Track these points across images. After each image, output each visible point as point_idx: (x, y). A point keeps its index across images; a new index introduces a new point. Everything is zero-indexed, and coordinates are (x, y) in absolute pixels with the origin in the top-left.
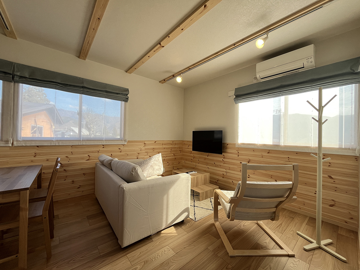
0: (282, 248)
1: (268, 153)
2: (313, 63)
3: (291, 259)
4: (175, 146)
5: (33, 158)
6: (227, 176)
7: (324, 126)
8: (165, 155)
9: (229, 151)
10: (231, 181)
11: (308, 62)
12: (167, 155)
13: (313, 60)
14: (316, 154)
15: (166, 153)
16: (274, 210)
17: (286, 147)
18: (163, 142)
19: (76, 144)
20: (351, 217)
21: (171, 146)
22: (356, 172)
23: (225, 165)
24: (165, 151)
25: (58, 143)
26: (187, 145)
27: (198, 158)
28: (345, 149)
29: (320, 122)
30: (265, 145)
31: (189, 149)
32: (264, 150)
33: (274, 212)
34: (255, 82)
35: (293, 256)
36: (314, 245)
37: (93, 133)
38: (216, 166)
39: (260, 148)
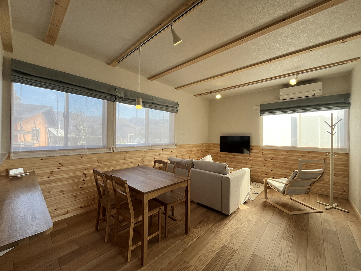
0: (313, 209)
1: (287, 152)
2: (321, 94)
3: (321, 213)
4: (204, 148)
5: (123, 161)
6: (253, 170)
7: (334, 136)
8: (198, 156)
9: (253, 151)
10: (256, 174)
11: (317, 93)
12: (199, 156)
13: (321, 92)
14: (329, 153)
15: (199, 154)
16: (309, 187)
17: (301, 148)
18: (196, 145)
19: (148, 149)
20: (344, 191)
21: (201, 148)
22: (347, 163)
23: (251, 162)
24: (198, 153)
25: (138, 149)
26: (213, 147)
27: (225, 158)
28: (341, 149)
29: (332, 134)
30: (284, 147)
31: (215, 150)
32: (284, 150)
33: (309, 189)
34: (276, 101)
35: (322, 212)
36: (330, 207)
37: (83, 135)
38: (242, 163)
39: (281, 149)
